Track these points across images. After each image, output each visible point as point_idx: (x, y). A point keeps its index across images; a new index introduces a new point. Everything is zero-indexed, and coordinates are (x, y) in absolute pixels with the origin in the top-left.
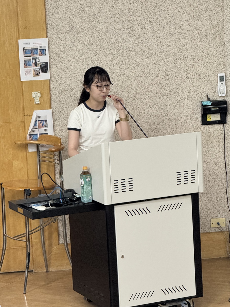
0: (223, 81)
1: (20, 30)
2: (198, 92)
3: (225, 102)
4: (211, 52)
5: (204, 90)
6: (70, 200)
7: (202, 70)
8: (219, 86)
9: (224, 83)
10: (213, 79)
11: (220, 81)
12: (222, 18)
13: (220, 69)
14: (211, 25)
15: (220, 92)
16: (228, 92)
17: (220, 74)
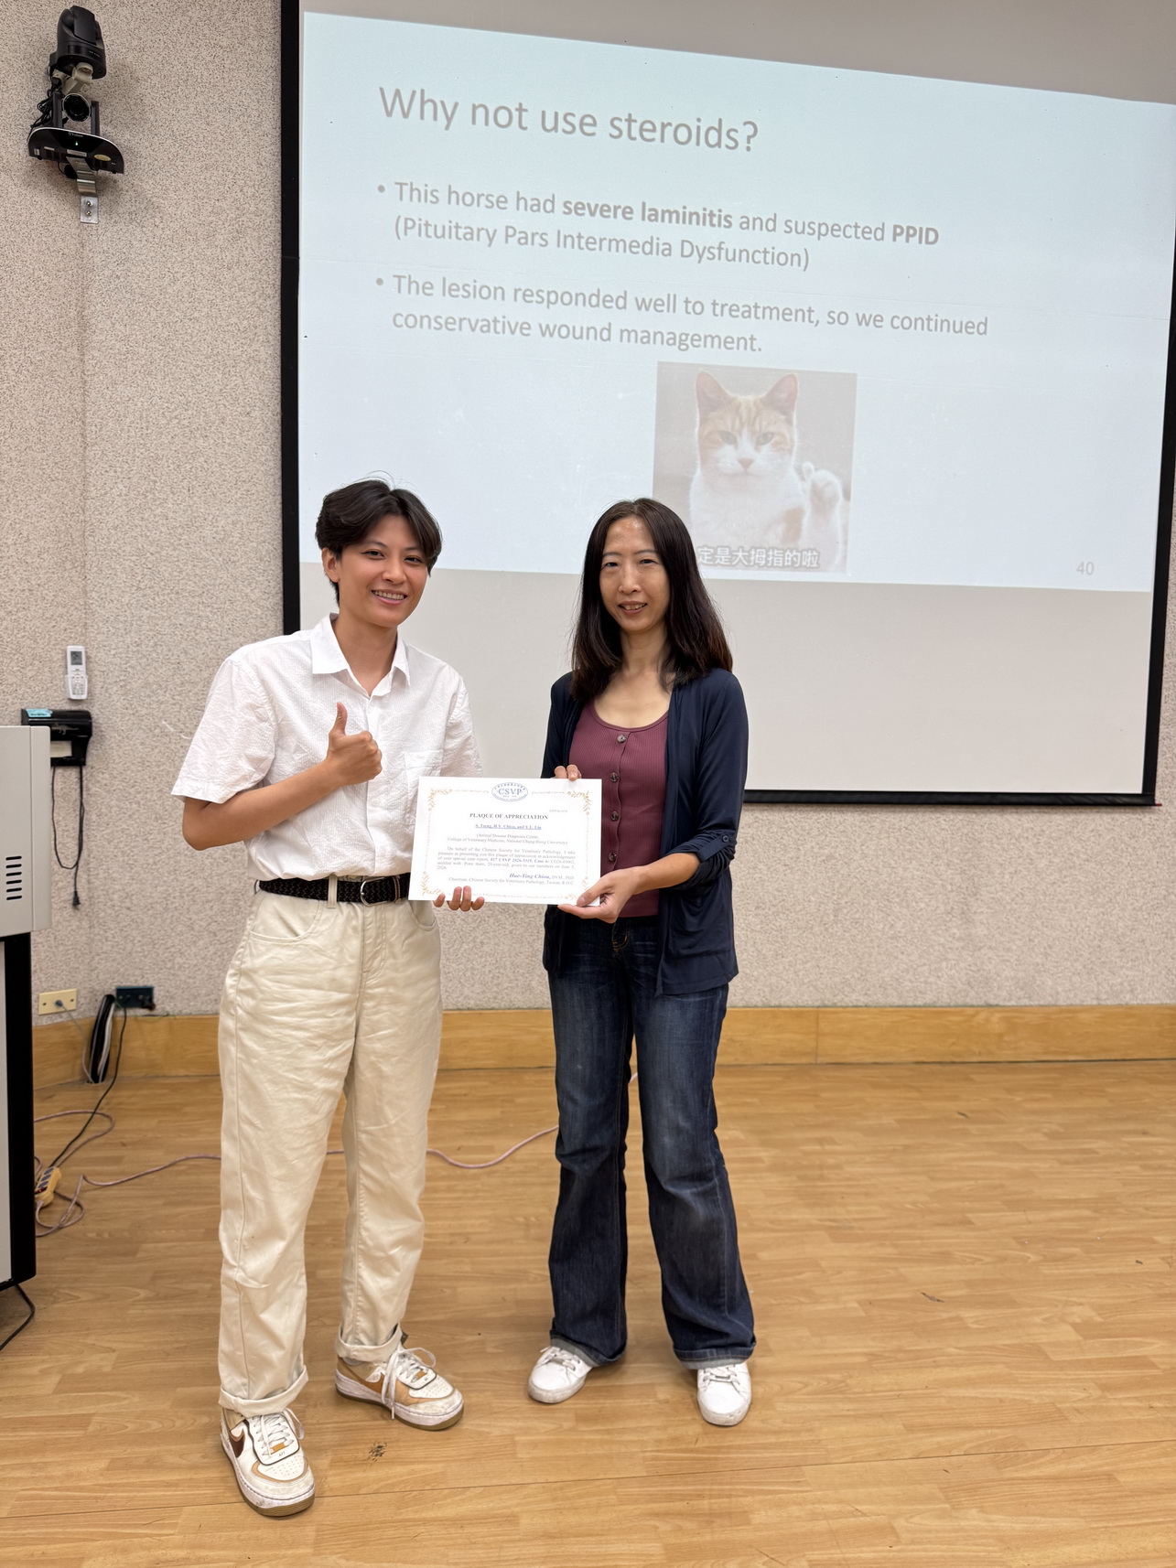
0: (81, 664)
2: (15, 685)
3: (86, 716)
4: (52, 594)
5: (31, 683)
7: (27, 634)
8: (70, 674)
9: (82, 668)
10: (55, 659)
11: (74, 663)
12: (82, 518)
13: (72, 636)
14: (53, 529)
15: (72, 687)
16: (97, 691)
17: (71, 648)
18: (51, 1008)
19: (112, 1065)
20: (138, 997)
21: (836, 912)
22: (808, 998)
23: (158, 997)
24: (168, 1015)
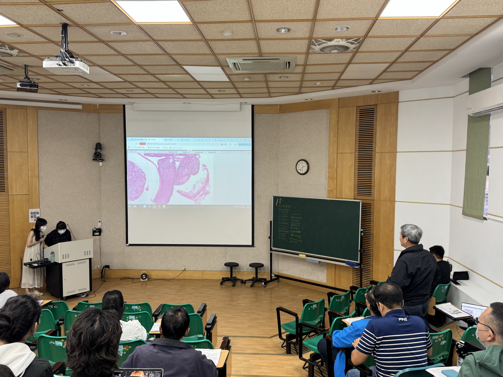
1: (30, 206)
2: (91, 226)
3: (100, 229)
4: (96, 213)
5: (94, 225)
6: (47, 262)
7: (93, 219)
9: (100, 223)
10: (97, 222)
12: (100, 203)
14: (96, 205)
15: (99, 226)
16: (102, 225)
17: (99, 220)
18: (96, 268)
19: (104, 276)
20: (108, 267)
21: (205, 256)
22: (202, 269)
23: (110, 267)
24: (111, 269)
